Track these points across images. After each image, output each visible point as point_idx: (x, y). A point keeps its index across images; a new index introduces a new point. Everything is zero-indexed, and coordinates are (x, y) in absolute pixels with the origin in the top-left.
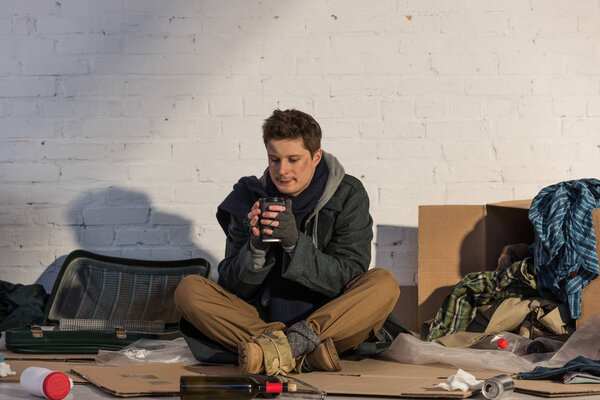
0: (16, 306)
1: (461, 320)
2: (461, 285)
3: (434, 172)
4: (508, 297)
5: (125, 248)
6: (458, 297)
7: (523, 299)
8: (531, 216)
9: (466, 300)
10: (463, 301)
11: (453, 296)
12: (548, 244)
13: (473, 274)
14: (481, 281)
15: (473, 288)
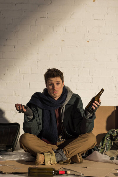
1: (108, 145)
2: (108, 134)
6: (107, 138)
9: (110, 138)
10: (109, 139)
11: (106, 137)
13: (113, 130)
14: (116, 132)
15: (113, 135)
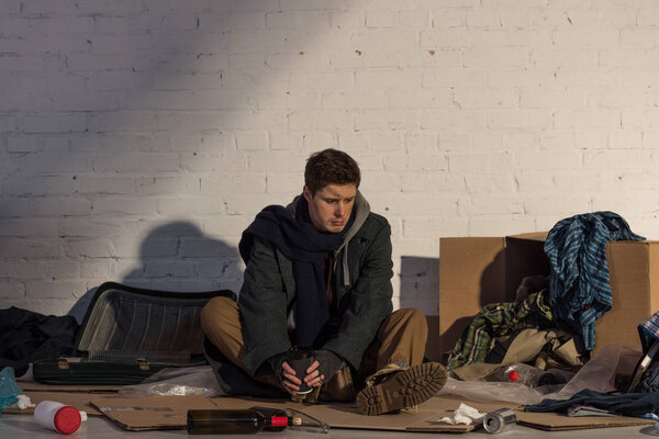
0: (47, 337)
1: (479, 351)
2: (480, 316)
3: (457, 204)
4: (526, 328)
6: (477, 328)
7: (540, 330)
8: (546, 249)
9: (484, 330)
10: (481, 332)
11: (472, 327)
12: (562, 276)
13: (492, 305)
14: (499, 313)
15: (491, 320)
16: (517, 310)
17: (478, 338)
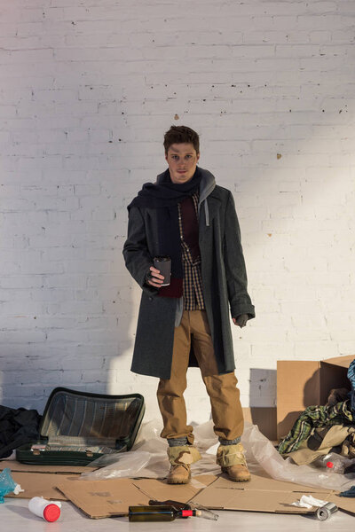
0: (21, 426)
2: (304, 413)
4: (335, 424)
5: (89, 385)
6: (303, 421)
7: (344, 426)
8: (349, 376)
10: (306, 423)
11: (300, 421)
13: (313, 407)
14: (318, 413)
15: (312, 417)
16: (329, 411)
17: (303, 427)
